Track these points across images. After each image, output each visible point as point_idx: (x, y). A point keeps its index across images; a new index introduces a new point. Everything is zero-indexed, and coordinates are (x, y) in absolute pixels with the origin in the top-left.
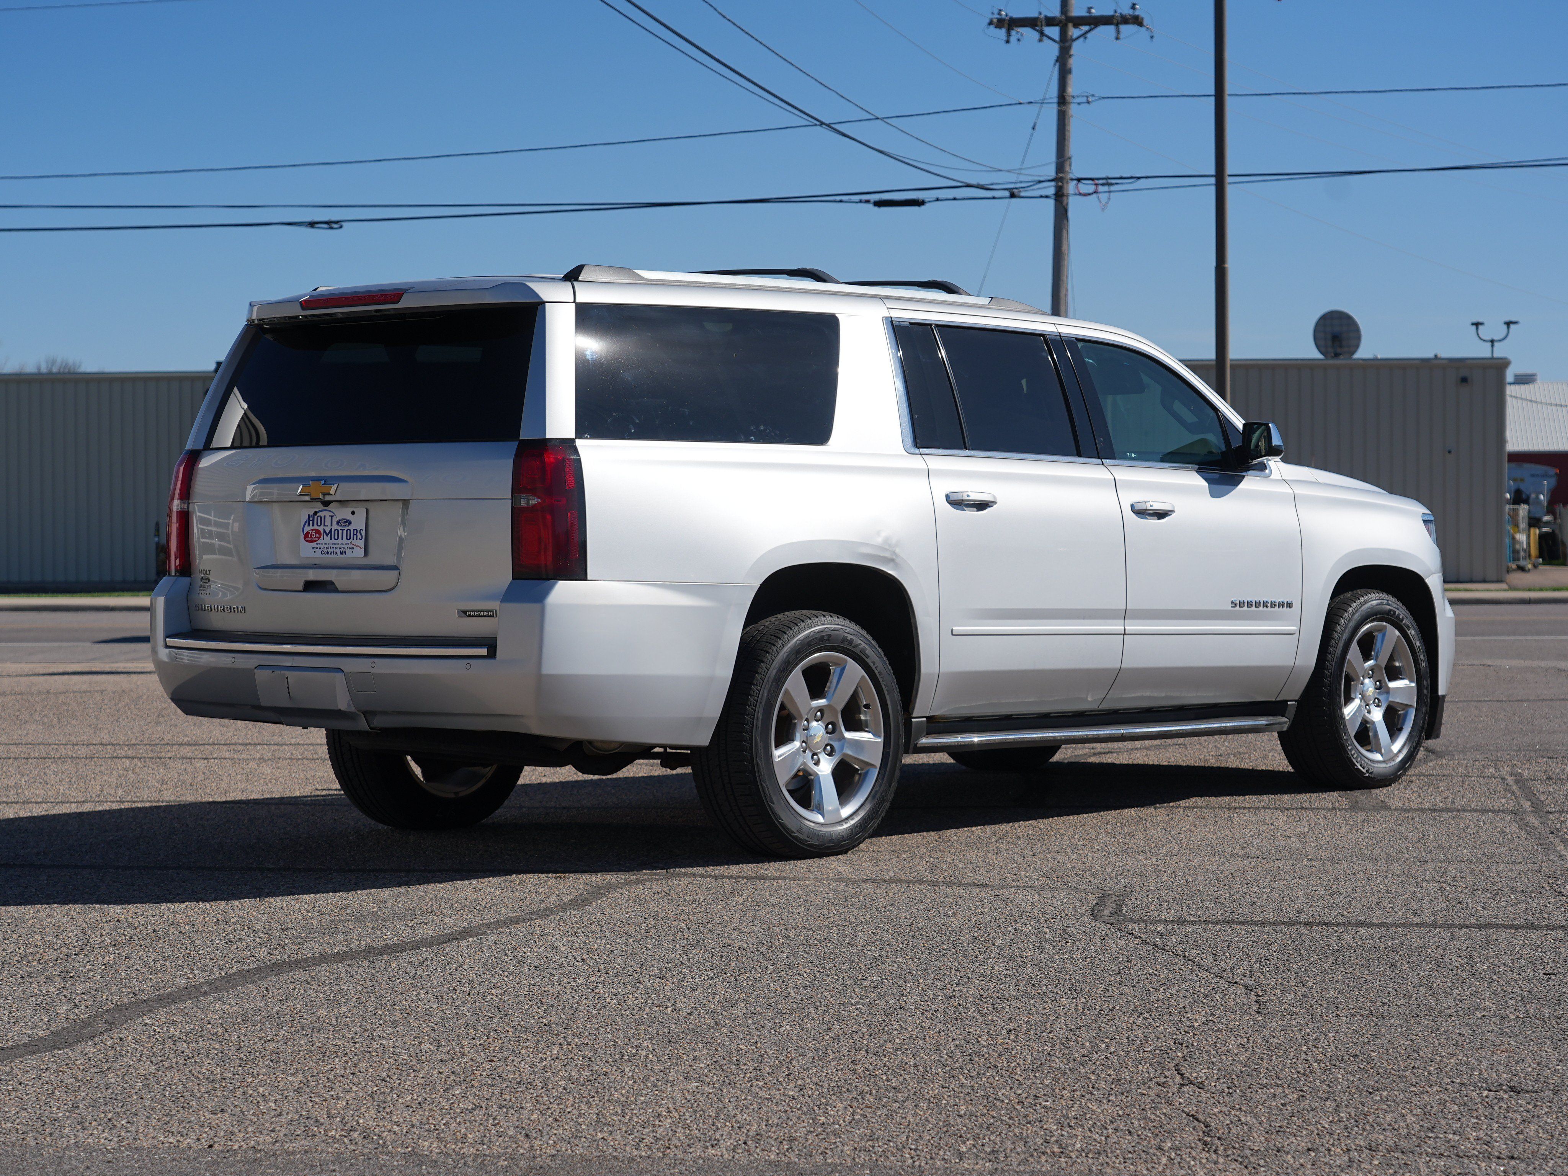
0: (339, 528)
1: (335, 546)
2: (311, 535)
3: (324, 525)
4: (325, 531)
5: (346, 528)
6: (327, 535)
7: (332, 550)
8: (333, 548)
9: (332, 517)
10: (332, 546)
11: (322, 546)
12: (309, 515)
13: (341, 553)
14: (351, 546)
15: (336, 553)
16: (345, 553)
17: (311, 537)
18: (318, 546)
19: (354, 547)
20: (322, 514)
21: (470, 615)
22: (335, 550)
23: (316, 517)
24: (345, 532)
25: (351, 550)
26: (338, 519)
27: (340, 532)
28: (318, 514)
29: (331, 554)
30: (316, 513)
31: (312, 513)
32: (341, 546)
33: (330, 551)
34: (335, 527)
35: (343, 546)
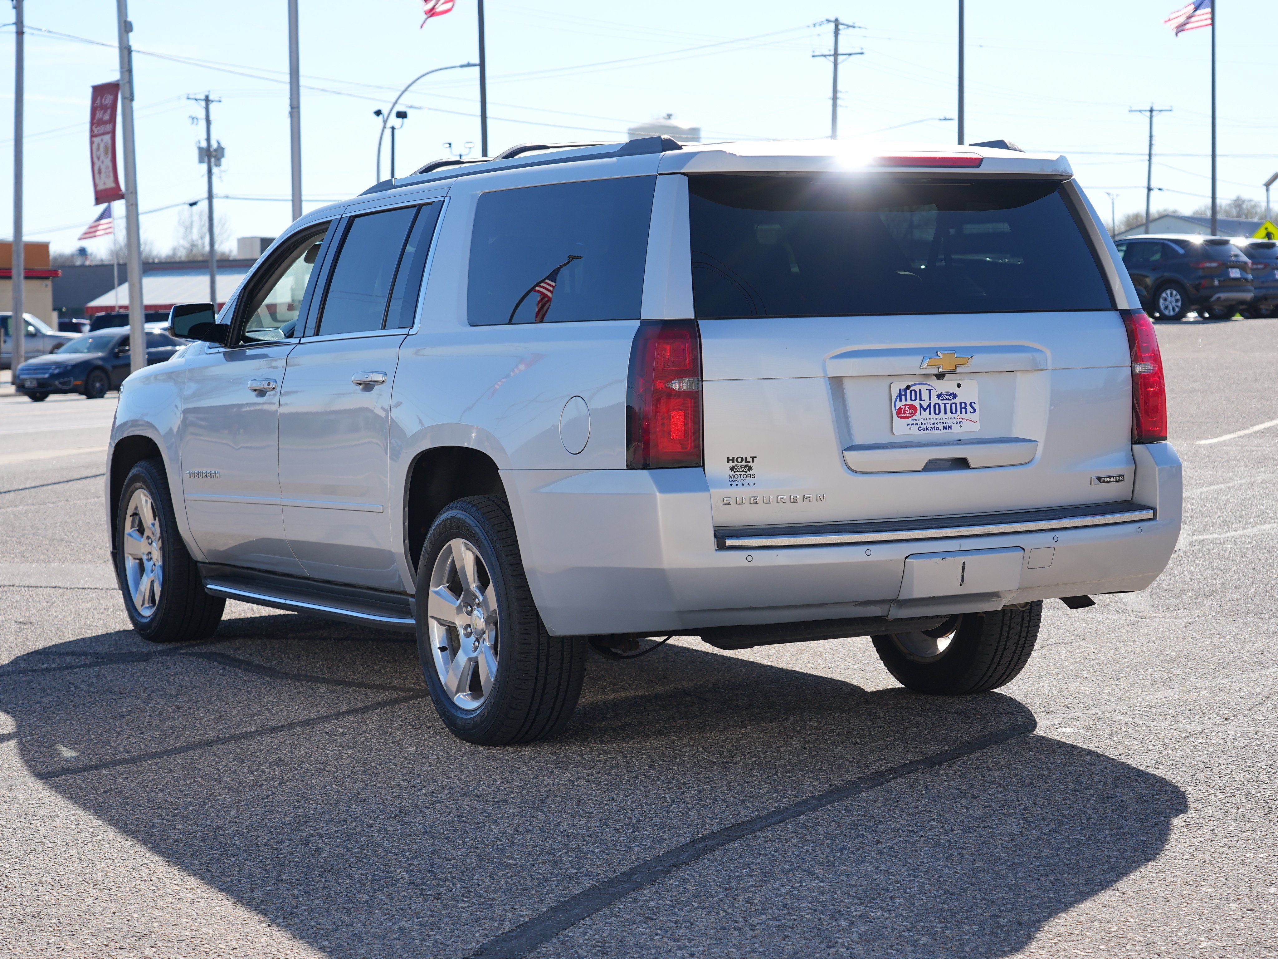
0: (940, 402)
1: (935, 421)
2: (905, 410)
3: (921, 400)
4: (921, 406)
5: (950, 402)
6: (925, 410)
7: (933, 426)
8: (933, 423)
9: (930, 390)
10: (932, 421)
11: (919, 423)
12: (900, 390)
13: (945, 428)
14: (959, 420)
15: (938, 429)
16: (950, 428)
17: (904, 413)
18: (914, 422)
19: (963, 421)
20: (917, 388)
21: (1104, 482)
22: (936, 426)
23: (908, 391)
24: (948, 406)
25: (959, 425)
26: (939, 392)
27: (942, 407)
28: (912, 388)
29: (931, 429)
30: (908, 387)
31: (903, 387)
32: (944, 421)
33: (929, 426)
34: (934, 400)
35: (947, 421)
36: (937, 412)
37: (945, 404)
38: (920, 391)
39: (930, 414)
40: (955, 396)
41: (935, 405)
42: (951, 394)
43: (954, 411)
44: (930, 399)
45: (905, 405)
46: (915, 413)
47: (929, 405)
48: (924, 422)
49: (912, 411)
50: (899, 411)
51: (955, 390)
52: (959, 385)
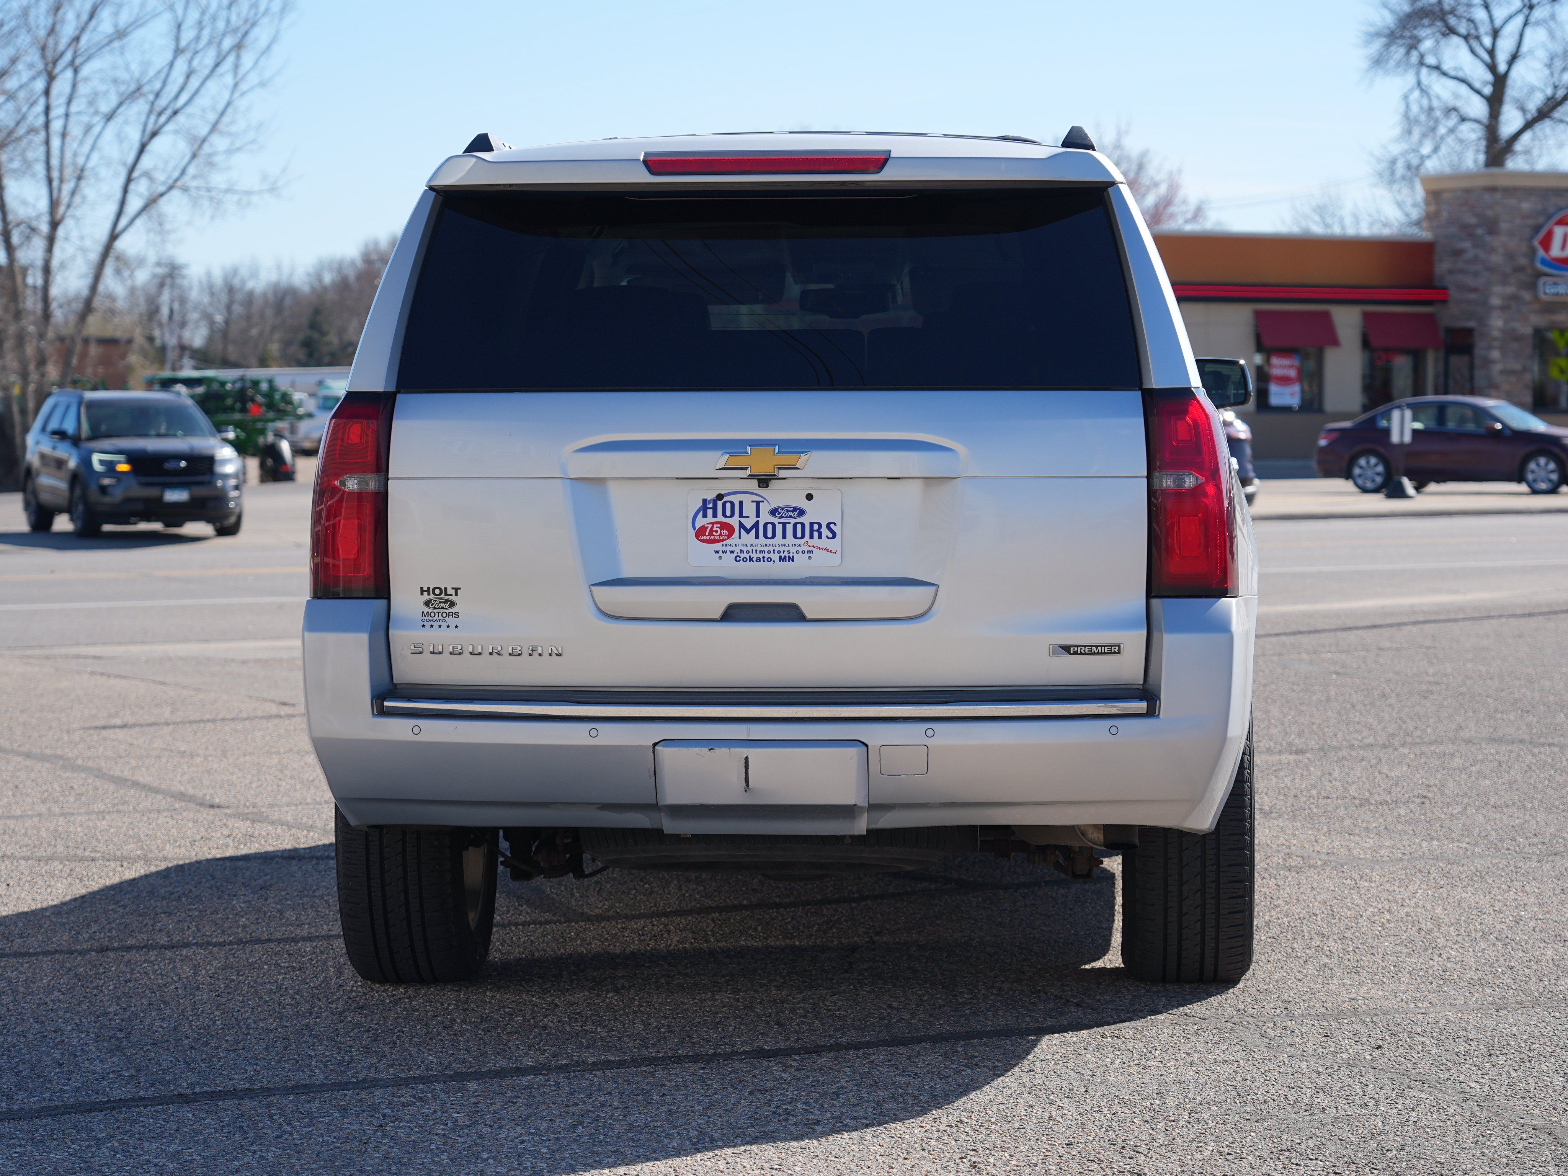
0: (775, 520)
1: (766, 549)
2: (711, 530)
3: (741, 515)
4: (741, 525)
5: (793, 521)
7: (761, 556)
9: (758, 503)
10: (759, 549)
11: (737, 550)
12: (705, 501)
13: (781, 559)
14: (807, 549)
15: (770, 560)
16: (792, 559)
17: (711, 534)
18: (728, 549)
19: (814, 550)
20: (736, 499)
21: (1075, 653)
22: (767, 555)
23: (720, 503)
24: (790, 528)
25: (806, 554)
26: (774, 506)
27: (779, 528)
28: (725, 499)
29: (758, 560)
30: (720, 497)
31: (711, 496)
32: (782, 549)
33: (755, 556)
34: (765, 517)
35: (786, 549)
36: (770, 535)
37: (784, 525)
38: (741, 503)
39: (757, 537)
40: (802, 512)
41: (766, 525)
42: (795, 509)
43: (799, 535)
44: (758, 515)
45: (713, 524)
46: (729, 536)
47: (756, 525)
48: (745, 549)
49: (726, 532)
50: (700, 533)
51: (803, 504)
52: (809, 497)
